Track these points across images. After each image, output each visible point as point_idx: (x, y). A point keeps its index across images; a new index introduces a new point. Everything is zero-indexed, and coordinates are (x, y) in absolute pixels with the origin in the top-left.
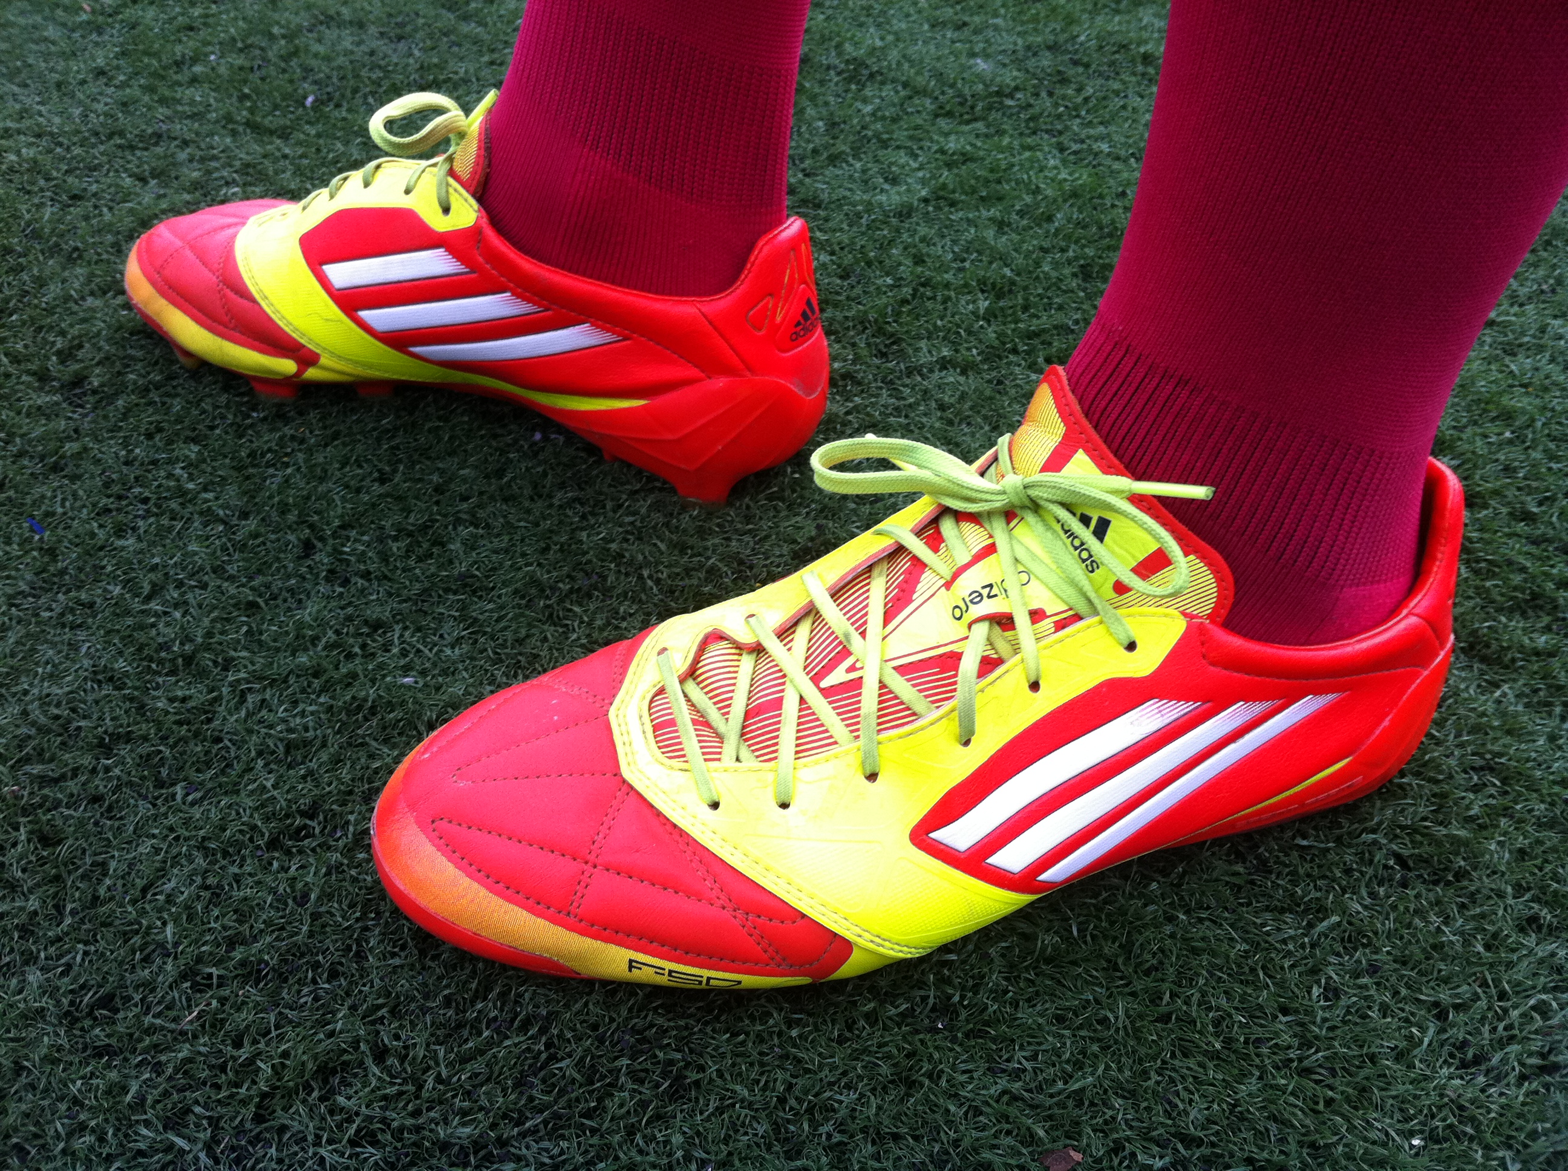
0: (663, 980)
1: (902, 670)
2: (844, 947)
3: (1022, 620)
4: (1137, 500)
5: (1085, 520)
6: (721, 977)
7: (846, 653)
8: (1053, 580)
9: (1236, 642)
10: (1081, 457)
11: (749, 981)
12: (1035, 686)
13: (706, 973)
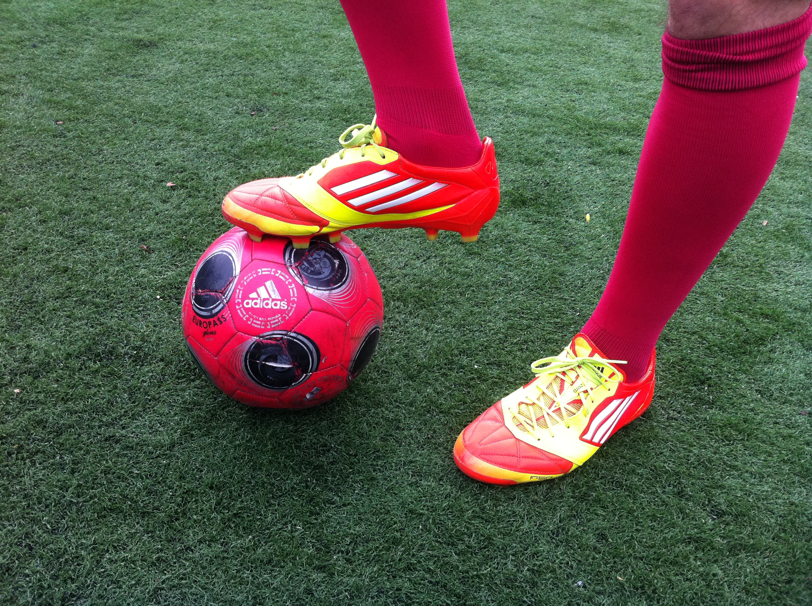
0: (537, 480)
1: (568, 404)
2: (571, 464)
3: (589, 390)
4: (611, 364)
5: (599, 368)
6: (548, 476)
7: (554, 402)
8: (592, 379)
9: (627, 385)
10: (596, 355)
11: (554, 476)
12: (593, 402)
13: (546, 476)
